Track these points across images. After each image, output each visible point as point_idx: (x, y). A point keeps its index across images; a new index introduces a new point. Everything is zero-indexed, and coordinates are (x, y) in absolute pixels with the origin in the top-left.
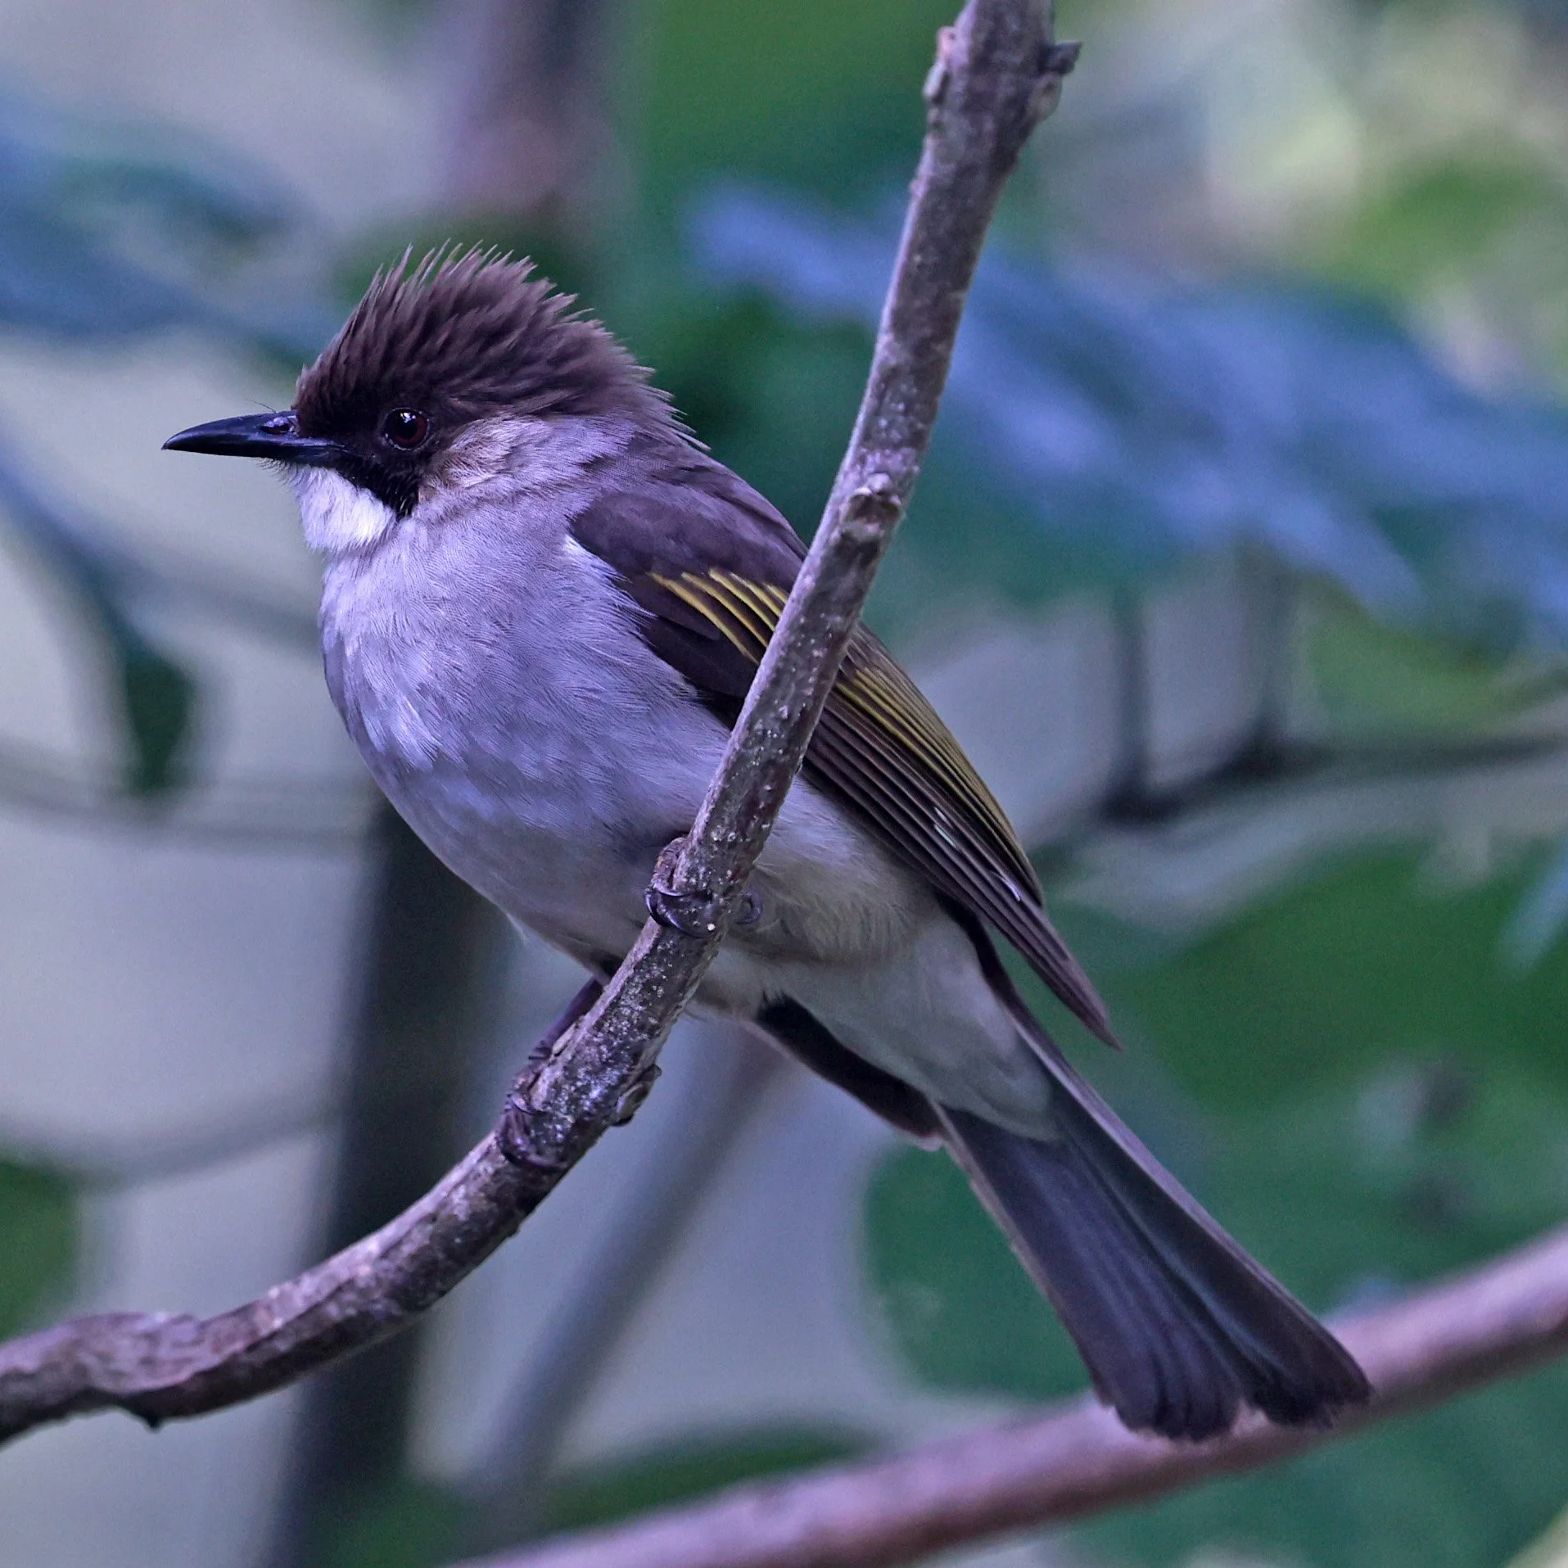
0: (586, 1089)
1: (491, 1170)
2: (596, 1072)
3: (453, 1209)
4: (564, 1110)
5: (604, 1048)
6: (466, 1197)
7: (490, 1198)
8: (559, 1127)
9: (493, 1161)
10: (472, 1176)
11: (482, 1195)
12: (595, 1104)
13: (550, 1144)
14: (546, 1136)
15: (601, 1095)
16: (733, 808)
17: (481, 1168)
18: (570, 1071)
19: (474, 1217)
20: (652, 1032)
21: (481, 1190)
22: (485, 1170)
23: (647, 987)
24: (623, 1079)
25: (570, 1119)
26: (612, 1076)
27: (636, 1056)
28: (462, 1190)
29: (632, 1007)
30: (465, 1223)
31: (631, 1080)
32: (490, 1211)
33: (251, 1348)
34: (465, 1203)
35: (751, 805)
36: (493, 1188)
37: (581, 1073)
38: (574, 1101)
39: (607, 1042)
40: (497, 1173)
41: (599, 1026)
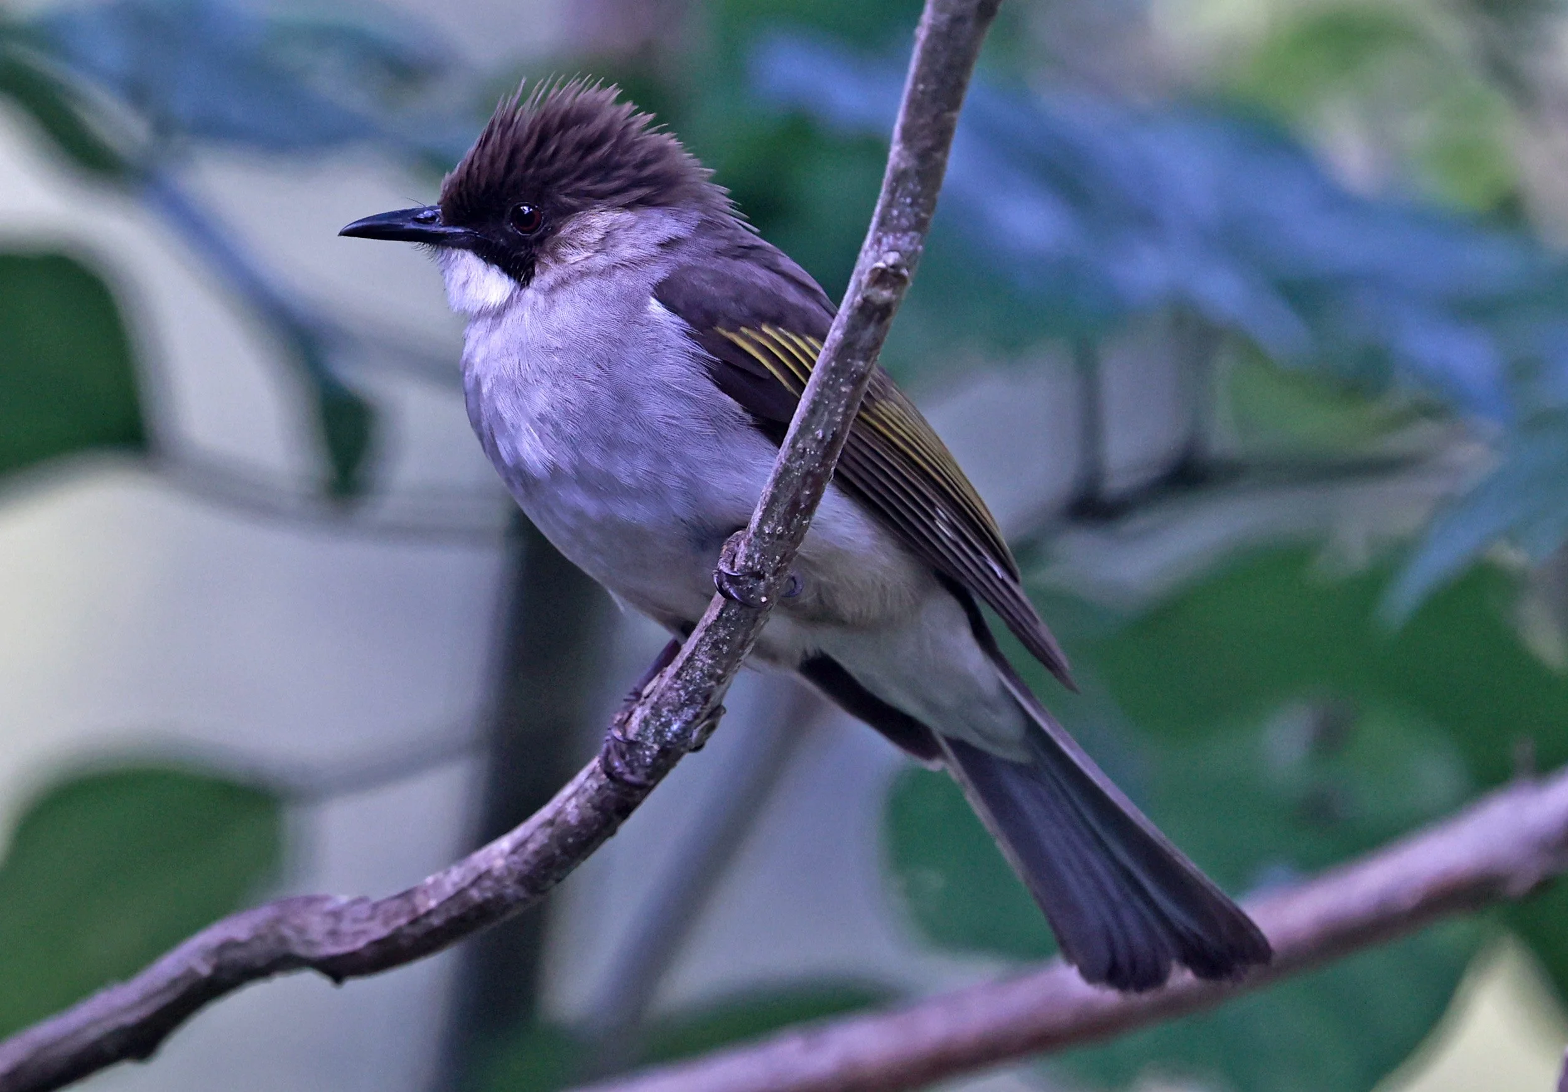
0: (668, 724)
1: (595, 786)
2: (676, 711)
3: (567, 815)
4: (651, 740)
5: (682, 693)
6: (577, 807)
7: (595, 808)
8: (647, 753)
9: (597, 780)
10: (581, 791)
11: (589, 805)
12: (676, 735)
13: (640, 766)
14: (638, 760)
15: (679, 728)
16: (780, 509)
17: (588, 784)
18: (656, 710)
19: (583, 822)
20: (719, 680)
21: (588, 801)
22: (591, 786)
23: (715, 645)
24: (696, 716)
25: (656, 747)
26: (688, 713)
27: (707, 699)
28: (573, 801)
29: (704, 661)
30: (576, 827)
31: (703, 717)
32: (595, 818)
33: (414, 922)
34: (576, 811)
35: (794, 505)
36: (597, 800)
37: (665, 711)
38: (659, 733)
39: (684, 688)
40: (600, 788)
41: (678, 676)
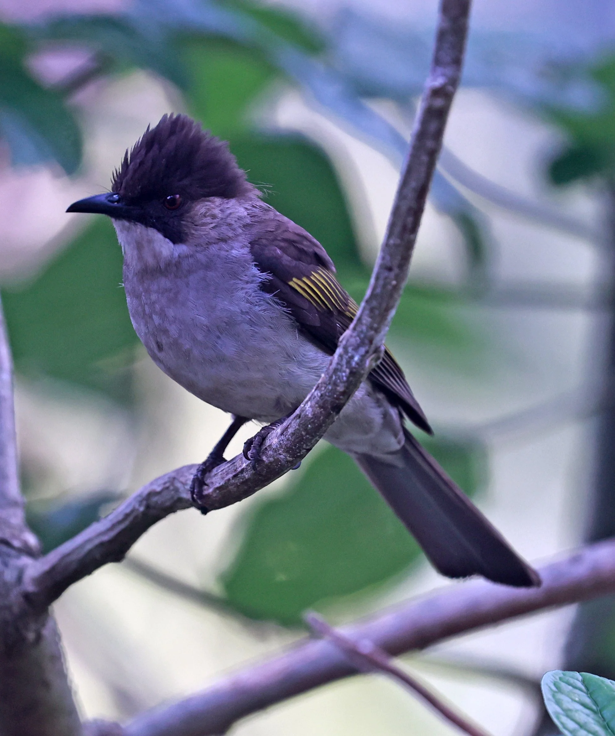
0: (352, 357)
1: (319, 394)
2: (356, 349)
3: (306, 412)
4: (345, 366)
5: (358, 338)
6: (311, 407)
7: (320, 407)
8: (344, 374)
9: (321, 391)
10: (312, 397)
11: (317, 405)
12: (357, 364)
13: (341, 382)
14: (339, 378)
15: (359, 359)
16: (398, 229)
17: (316, 393)
18: (345, 348)
19: (315, 416)
20: (377, 331)
21: (317, 403)
22: (317, 394)
23: (372, 310)
24: (367, 352)
25: (348, 371)
26: (362, 350)
27: (371, 342)
28: (309, 403)
29: (367, 320)
30: (312, 418)
31: (371, 352)
32: (321, 412)
33: (235, 476)
34: (311, 409)
35: (404, 228)
36: (321, 403)
37: (350, 349)
38: (348, 363)
39: (358, 336)
40: (322, 395)
41: (354, 329)
